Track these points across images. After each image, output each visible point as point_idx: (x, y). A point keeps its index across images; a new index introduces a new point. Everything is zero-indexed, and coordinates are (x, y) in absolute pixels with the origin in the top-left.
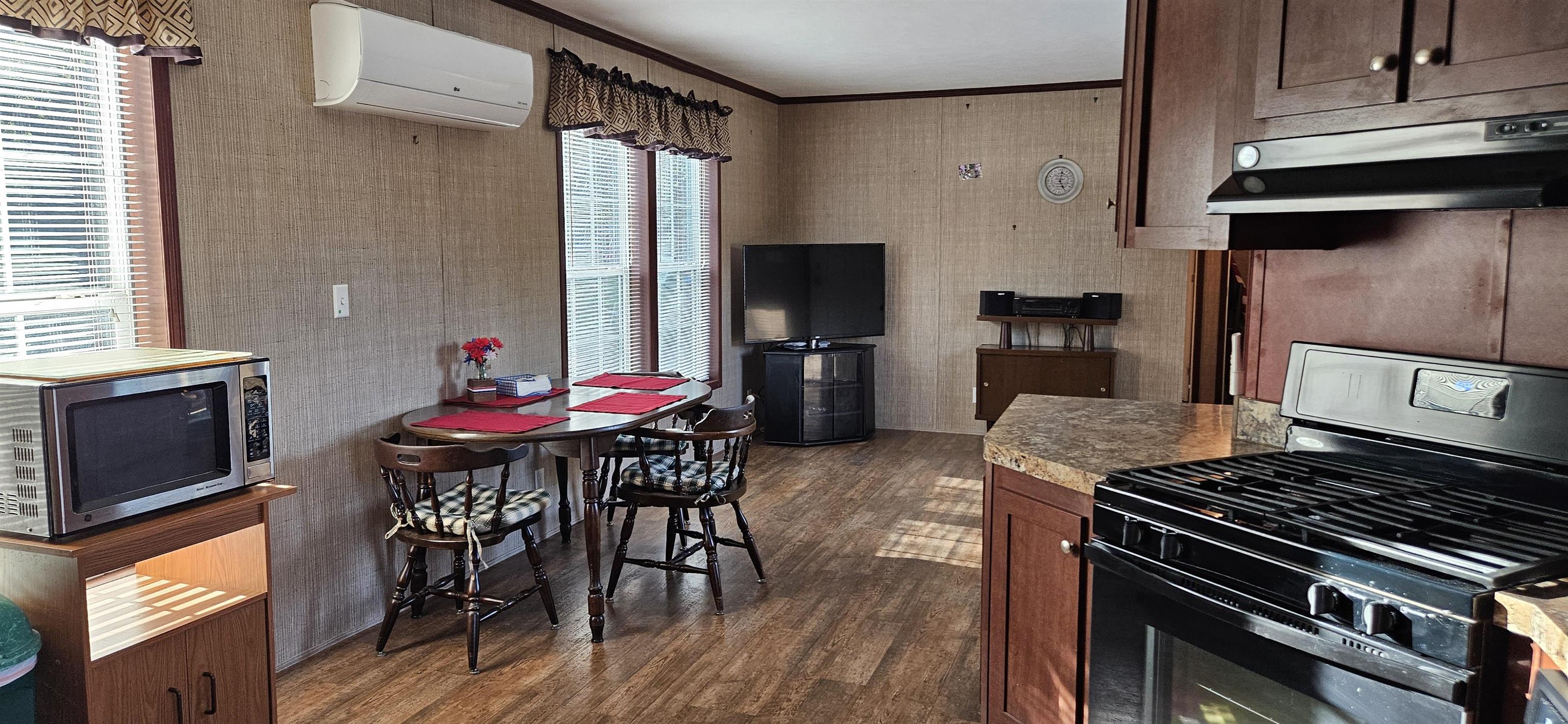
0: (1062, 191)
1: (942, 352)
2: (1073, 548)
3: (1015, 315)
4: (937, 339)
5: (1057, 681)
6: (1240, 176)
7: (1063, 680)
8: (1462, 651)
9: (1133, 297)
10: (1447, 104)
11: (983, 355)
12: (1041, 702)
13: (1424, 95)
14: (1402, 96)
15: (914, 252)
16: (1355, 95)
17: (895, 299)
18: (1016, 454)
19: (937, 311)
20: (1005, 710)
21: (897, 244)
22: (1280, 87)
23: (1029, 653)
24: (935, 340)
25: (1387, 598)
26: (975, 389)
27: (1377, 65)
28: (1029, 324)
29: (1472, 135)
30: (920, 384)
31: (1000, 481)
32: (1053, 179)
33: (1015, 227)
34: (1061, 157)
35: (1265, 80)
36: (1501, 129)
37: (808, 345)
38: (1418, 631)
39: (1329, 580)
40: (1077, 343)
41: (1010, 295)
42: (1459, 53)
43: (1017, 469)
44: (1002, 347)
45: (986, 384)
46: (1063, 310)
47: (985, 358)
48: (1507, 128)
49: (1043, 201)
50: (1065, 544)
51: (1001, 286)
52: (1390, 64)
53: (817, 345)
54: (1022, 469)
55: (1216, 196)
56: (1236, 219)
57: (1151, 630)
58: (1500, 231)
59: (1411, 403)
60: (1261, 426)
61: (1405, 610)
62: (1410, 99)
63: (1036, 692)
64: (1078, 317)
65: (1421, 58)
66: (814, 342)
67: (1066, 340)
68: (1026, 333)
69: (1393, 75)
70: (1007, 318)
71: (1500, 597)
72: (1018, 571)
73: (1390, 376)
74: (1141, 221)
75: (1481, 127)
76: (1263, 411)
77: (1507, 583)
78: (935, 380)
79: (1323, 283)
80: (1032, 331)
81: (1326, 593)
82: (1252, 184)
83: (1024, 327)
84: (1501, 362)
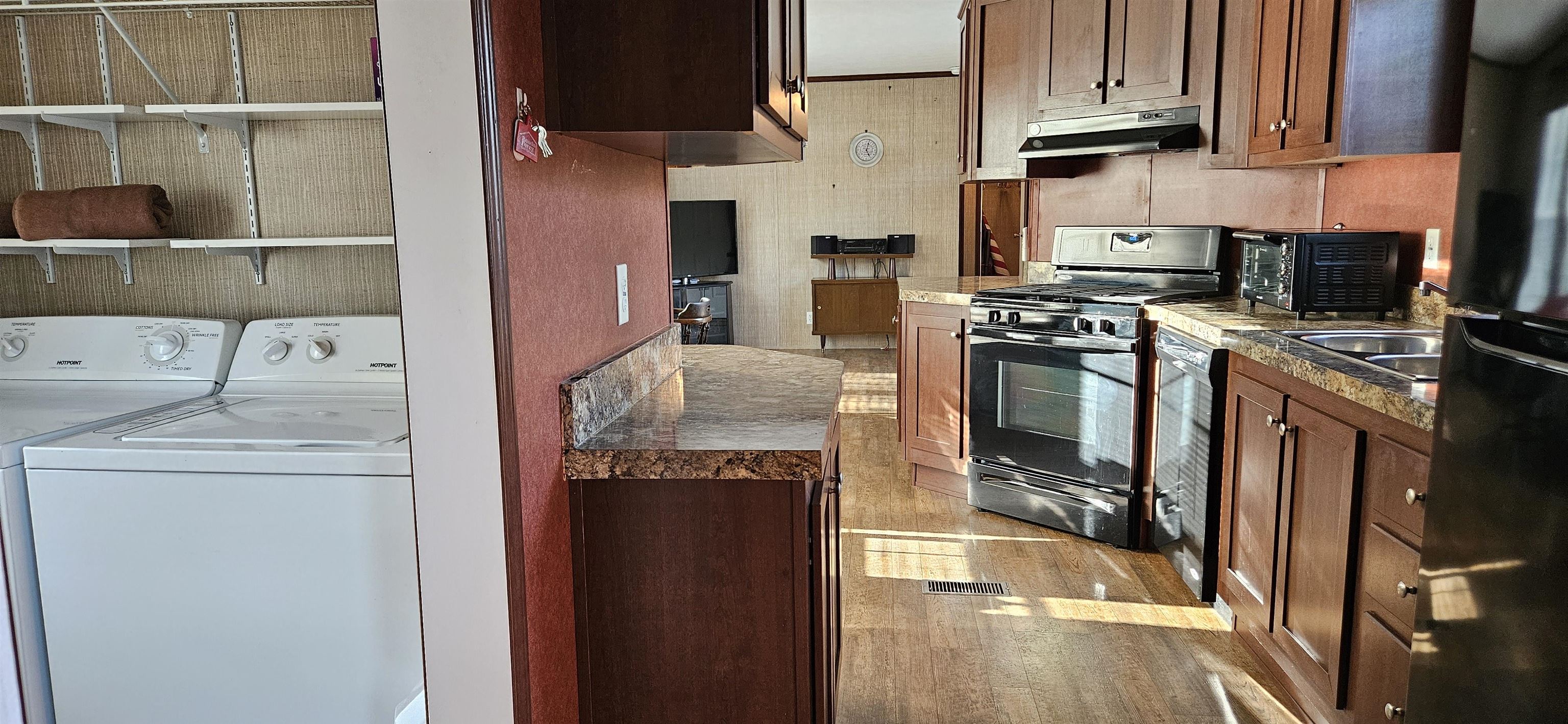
0: (868, 158)
1: (782, 285)
2: (958, 336)
3: (839, 253)
4: (778, 276)
5: (948, 407)
6: (1030, 140)
7: (953, 406)
8: (1132, 331)
9: (922, 237)
10: (1122, 105)
11: (816, 284)
12: (939, 422)
13: (1114, 100)
14: (1104, 101)
15: (757, 207)
16: (1084, 100)
17: (744, 246)
18: (922, 293)
19: (777, 253)
20: (917, 436)
21: (743, 200)
22: (1050, 95)
23: (932, 400)
24: (776, 276)
25: (1105, 318)
26: (810, 314)
27: (1093, 86)
28: (847, 260)
29: (1133, 119)
30: (766, 312)
31: (910, 310)
32: (861, 149)
33: (834, 186)
34: (866, 131)
35: (1043, 91)
36: (1144, 117)
37: (682, 283)
38: (1117, 328)
39: (1082, 316)
40: (883, 274)
41: (834, 238)
42: (1126, 84)
43: (923, 301)
44: (830, 278)
45: (819, 308)
46: (874, 248)
47: (818, 287)
48: (1146, 116)
49: (854, 165)
50: (953, 334)
51: (827, 232)
52: (1099, 86)
53: (689, 282)
54: (926, 300)
55: (1021, 150)
56: (1029, 161)
57: (1000, 363)
58: (1148, 166)
59: (1111, 250)
60: (1041, 275)
61: (1112, 321)
62: (1107, 102)
63: (936, 417)
64: (885, 253)
65: (1112, 84)
66: (686, 280)
67: (875, 271)
68: (845, 268)
69: (1100, 91)
70: (833, 256)
71: (1147, 307)
72: (924, 358)
73: (1101, 237)
74: (979, 165)
75: (1136, 115)
76: (1041, 267)
77: (1148, 302)
78: (778, 309)
79: (1069, 196)
80: (850, 266)
81: (1081, 321)
82: (1037, 144)
83: (844, 263)
84: (1149, 226)
